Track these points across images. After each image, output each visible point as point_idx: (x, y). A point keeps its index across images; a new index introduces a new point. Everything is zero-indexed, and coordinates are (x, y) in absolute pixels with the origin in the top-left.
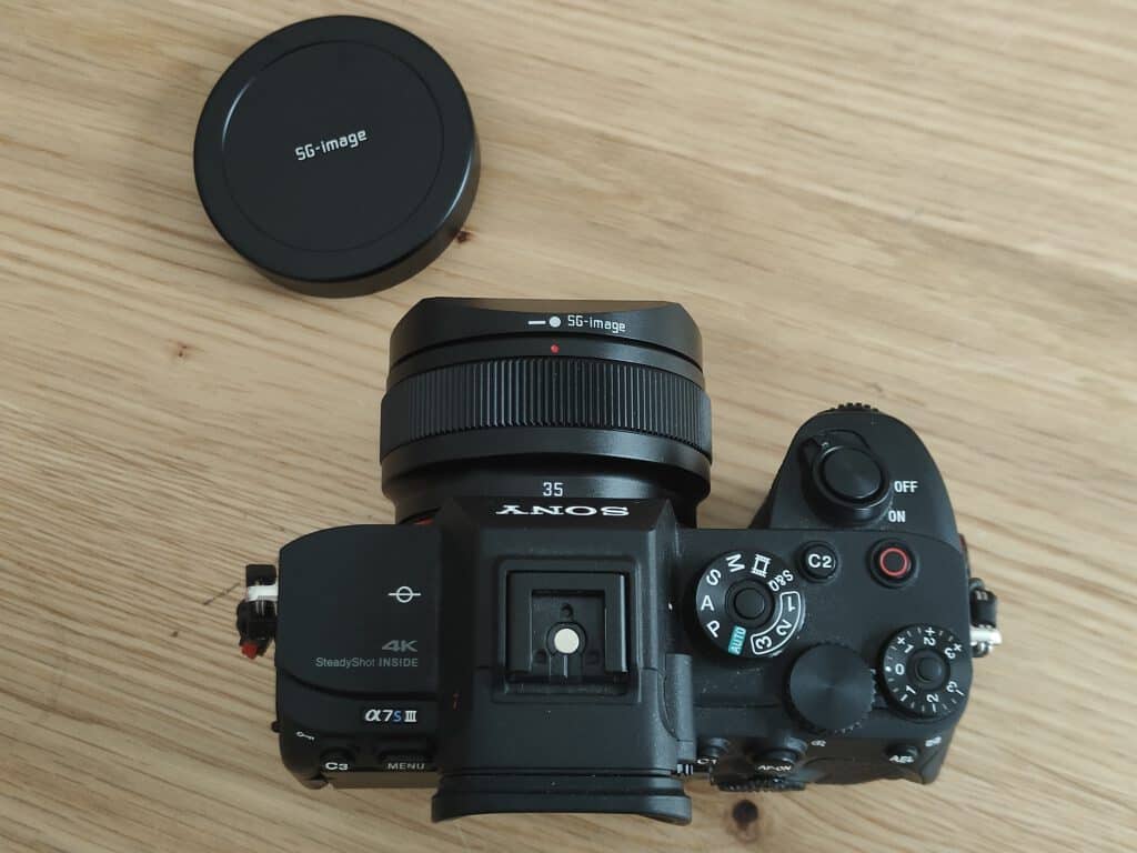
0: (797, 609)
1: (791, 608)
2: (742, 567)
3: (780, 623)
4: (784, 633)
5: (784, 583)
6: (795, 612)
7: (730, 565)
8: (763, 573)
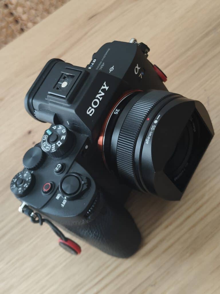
0: (46, 149)
1: (47, 147)
2: (62, 139)
3: (46, 144)
4: (43, 144)
5: (52, 148)
6: (45, 148)
7: (64, 136)
8: (57, 144)
